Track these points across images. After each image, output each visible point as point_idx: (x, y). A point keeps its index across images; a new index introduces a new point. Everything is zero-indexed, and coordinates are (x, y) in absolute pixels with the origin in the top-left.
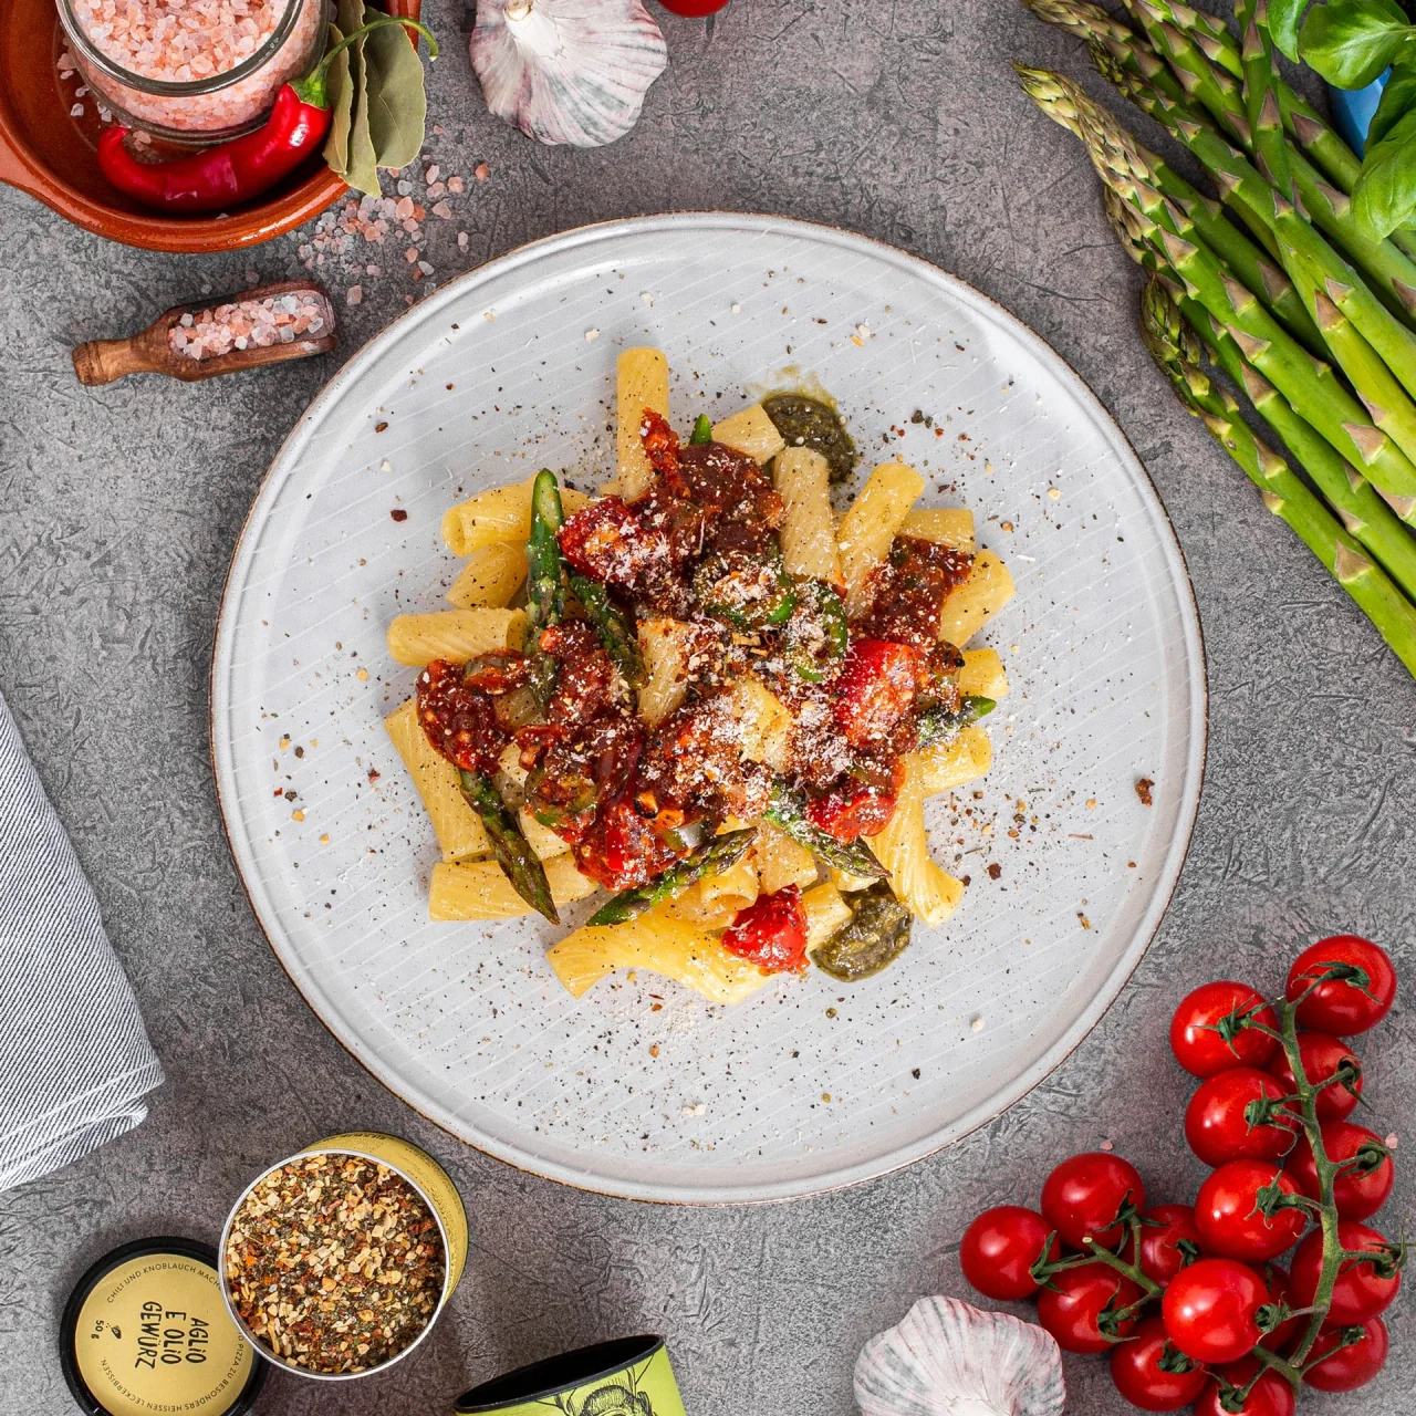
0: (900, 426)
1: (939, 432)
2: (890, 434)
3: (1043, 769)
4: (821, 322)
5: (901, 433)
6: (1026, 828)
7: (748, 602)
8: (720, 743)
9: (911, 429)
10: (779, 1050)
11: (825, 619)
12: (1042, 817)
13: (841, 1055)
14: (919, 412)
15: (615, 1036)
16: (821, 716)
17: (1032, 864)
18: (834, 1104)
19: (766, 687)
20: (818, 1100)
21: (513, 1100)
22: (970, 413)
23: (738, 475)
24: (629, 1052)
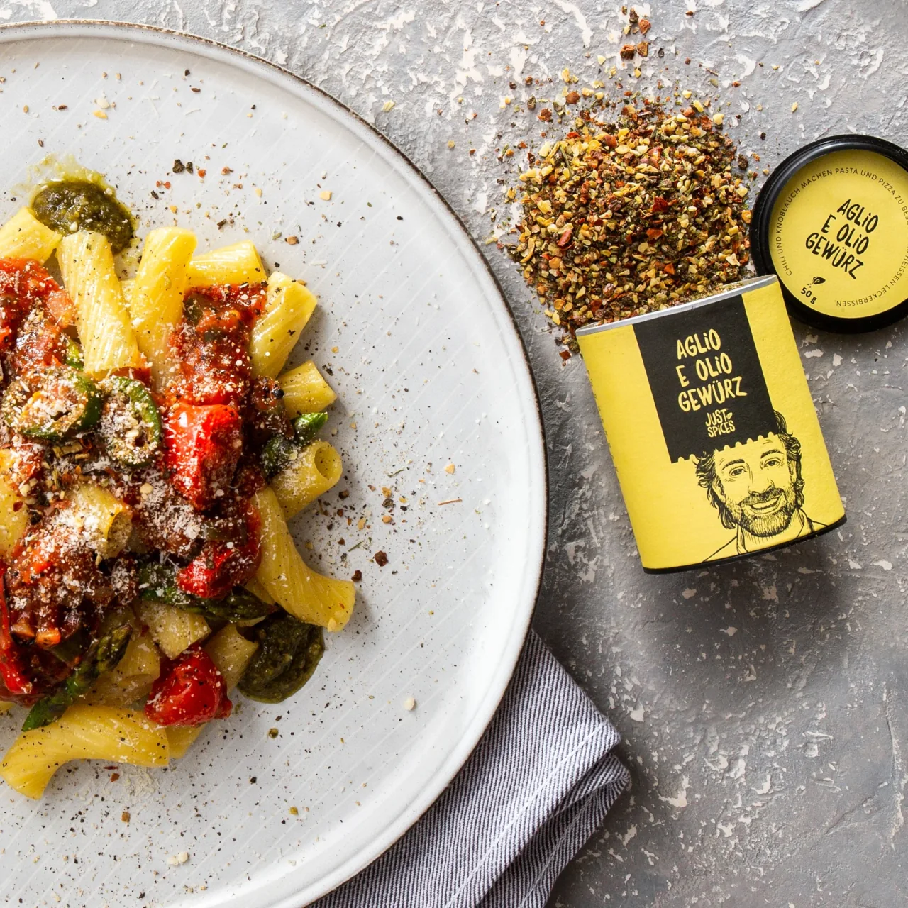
0: (165, 179)
1: (202, 174)
2: (157, 190)
3: (395, 451)
4: (62, 108)
5: (168, 185)
6: (397, 511)
7: (56, 418)
8: (71, 558)
9: (177, 179)
10: (237, 781)
11: (133, 407)
12: (409, 496)
13: (294, 767)
14: (178, 162)
15: (86, 815)
16: (162, 493)
17: (412, 541)
18: (303, 815)
19: (100, 486)
20: (288, 815)
21: (15, 899)
22: (224, 146)
23: (19, 289)
24: (104, 825)
